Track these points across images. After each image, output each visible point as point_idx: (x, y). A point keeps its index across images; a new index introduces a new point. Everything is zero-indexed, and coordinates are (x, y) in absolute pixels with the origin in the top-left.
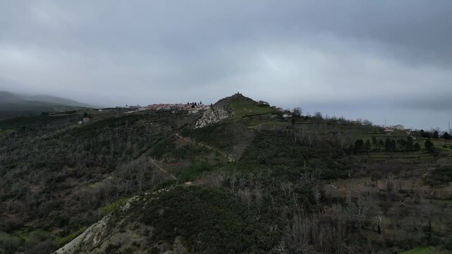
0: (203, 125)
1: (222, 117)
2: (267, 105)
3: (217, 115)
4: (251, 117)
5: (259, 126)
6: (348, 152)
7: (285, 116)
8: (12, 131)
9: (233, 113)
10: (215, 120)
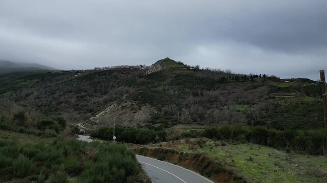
0: (150, 73)
1: (159, 69)
2: (182, 64)
3: (157, 68)
4: (174, 68)
5: (178, 72)
6: (218, 82)
7: (191, 69)
8: (37, 80)
9: (165, 67)
10: (156, 71)
